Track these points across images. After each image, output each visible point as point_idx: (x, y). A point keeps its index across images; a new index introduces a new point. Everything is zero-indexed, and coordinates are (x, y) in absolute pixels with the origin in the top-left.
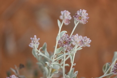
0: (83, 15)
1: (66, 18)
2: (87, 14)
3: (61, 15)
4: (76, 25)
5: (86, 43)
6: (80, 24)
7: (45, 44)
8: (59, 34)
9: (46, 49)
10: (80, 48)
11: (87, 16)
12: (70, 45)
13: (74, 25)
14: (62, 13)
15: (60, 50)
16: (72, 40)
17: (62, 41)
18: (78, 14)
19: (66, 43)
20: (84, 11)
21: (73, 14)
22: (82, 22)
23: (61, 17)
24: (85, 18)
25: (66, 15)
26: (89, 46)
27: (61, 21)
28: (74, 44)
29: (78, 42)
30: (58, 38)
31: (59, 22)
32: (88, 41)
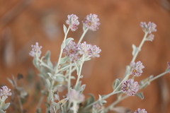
0: (93, 20)
1: (73, 22)
2: (98, 20)
3: (67, 19)
4: (85, 32)
5: (94, 53)
6: (89, 31)
7: (48, 52)
8: (64, 41)
9: (49, 59)
10: (88, 59)
11: (98, 22)
12: (77, 54)
13: (83, 32)
14: (69, 17)
15: (65, 60)
16: (79, 49)
17: (68, 50)
18: (88, 19)
19: (72, 52)
20: (95, 16)
21: (82, 19)
22: (92, 28)
23: (68, 22)
24: (96, 23)
25: (73, 20)
26: (99, 56)
27: (67, 26)
28: (81, 53)
29: (86, 51)
30: (63, 46)
31: (65, 27)
32: (97, 51)
